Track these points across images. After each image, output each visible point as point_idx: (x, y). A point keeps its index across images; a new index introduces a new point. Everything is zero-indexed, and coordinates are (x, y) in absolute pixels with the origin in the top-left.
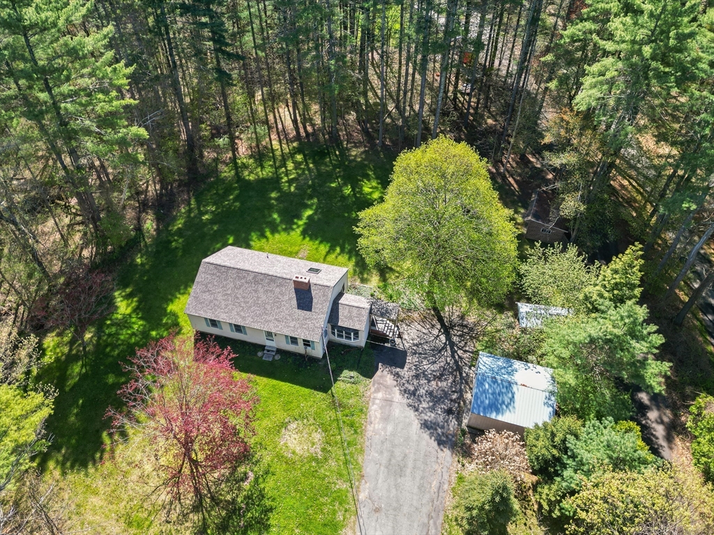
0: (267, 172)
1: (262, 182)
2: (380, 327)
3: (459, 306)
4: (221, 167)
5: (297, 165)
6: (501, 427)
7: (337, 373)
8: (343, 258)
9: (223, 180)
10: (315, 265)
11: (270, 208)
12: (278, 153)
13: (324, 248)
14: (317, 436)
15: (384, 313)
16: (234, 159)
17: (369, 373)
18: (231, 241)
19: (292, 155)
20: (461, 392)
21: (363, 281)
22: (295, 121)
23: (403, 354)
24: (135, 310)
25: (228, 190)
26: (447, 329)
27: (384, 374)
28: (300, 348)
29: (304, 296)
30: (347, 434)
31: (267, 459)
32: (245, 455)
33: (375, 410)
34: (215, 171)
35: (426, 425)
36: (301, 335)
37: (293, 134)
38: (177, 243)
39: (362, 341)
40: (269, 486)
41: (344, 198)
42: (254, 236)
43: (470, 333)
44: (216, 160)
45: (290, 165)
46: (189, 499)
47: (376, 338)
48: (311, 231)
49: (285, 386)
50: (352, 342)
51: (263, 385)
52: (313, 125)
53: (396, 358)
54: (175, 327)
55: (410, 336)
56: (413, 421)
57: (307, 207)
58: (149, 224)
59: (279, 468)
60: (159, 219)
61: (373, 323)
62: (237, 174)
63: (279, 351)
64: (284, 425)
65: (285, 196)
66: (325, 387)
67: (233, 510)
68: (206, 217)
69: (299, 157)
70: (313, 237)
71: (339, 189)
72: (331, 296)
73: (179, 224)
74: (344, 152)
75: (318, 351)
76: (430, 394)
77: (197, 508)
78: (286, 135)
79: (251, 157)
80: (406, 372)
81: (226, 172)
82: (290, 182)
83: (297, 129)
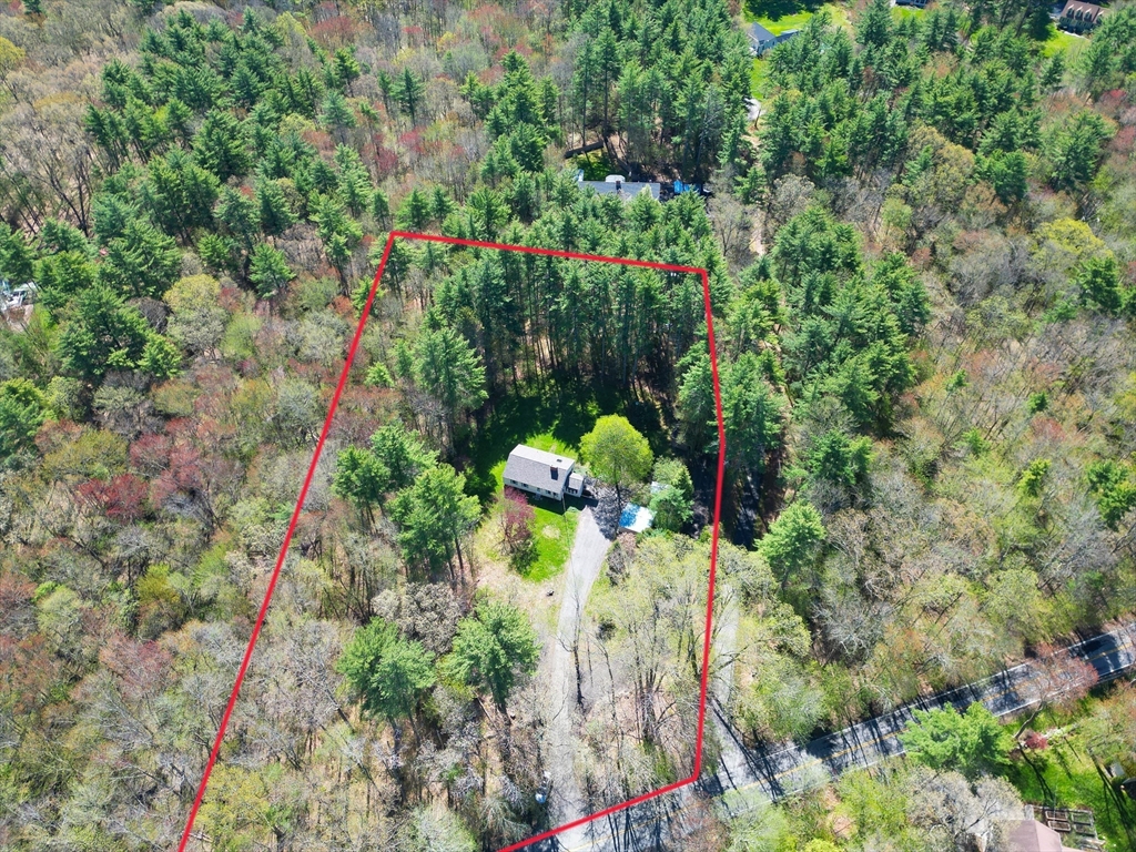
0: (533, 393)
1: (531, 398)
2: (588, 489)
3: (625, 478)
4: (509, 388)
5: (551, 387)
6: (629, 531)
7: (567, 508)
8: (573, 451)
9: (509, 396)
10: (560, 457)
11: (536, 418)
12: (540, 377)
13: (563, 445)
14: (558, 531)
15: (590, 484)
16: (515, 380)
17: (581, 508)
18: (516, 437)
19: (548, 379)
20: (619, 518)
21: (582, 464)
22: (551, 352)
23: (597, 502)
24: (474, 472)
25: (513, 405)
26: (619, 492)
27: (587, 510)
28: (551, 496)
29: (554, 473)
30: (569, 531)
31: (538, 538)
32: (529, 536)
33: (581, 524)
34: (505, 391)
35: (601, 530)
36: (553, 490)
37: (550, 362)
38: (489, 436)
39: (579, 494)
40: (538, 547)
41: (577, 414)
42: (528, 435)
43: (629, 493)
44: (504, 381)
45: (547, 388)
46: (509, 549)
47: (586, 493)
48: (558, 435)
49: (545, 511)
50: (575, 494)
51: (536, 510)
52: (562, 356)
53: (593, 503)
54: (494, 483)
55: (601, 493)
56: (597, 528)
57: (556, 418)
58: (474, 425)
59: (542, 541)
60: (478, 422)
61: (585, 487)
62: (517, 392)
63: (542, 496)
64: (544, 526)
65: (544, 410)
66: (561, 513)
67: (525, 553)
68: (502, 421)
69: (553, 381)
70: (558, 439)
71: (574, 407)
72: (566, 474)
73: (488, 425)
74: (580, 377)
75: (559, 498)
76: (606, 519)
77: (512, 552)
78: (545, 363)
79: (524, 379)
80: (596, 509)
81: (511, 391)
82: (547, 399)
83: (552, 358)
